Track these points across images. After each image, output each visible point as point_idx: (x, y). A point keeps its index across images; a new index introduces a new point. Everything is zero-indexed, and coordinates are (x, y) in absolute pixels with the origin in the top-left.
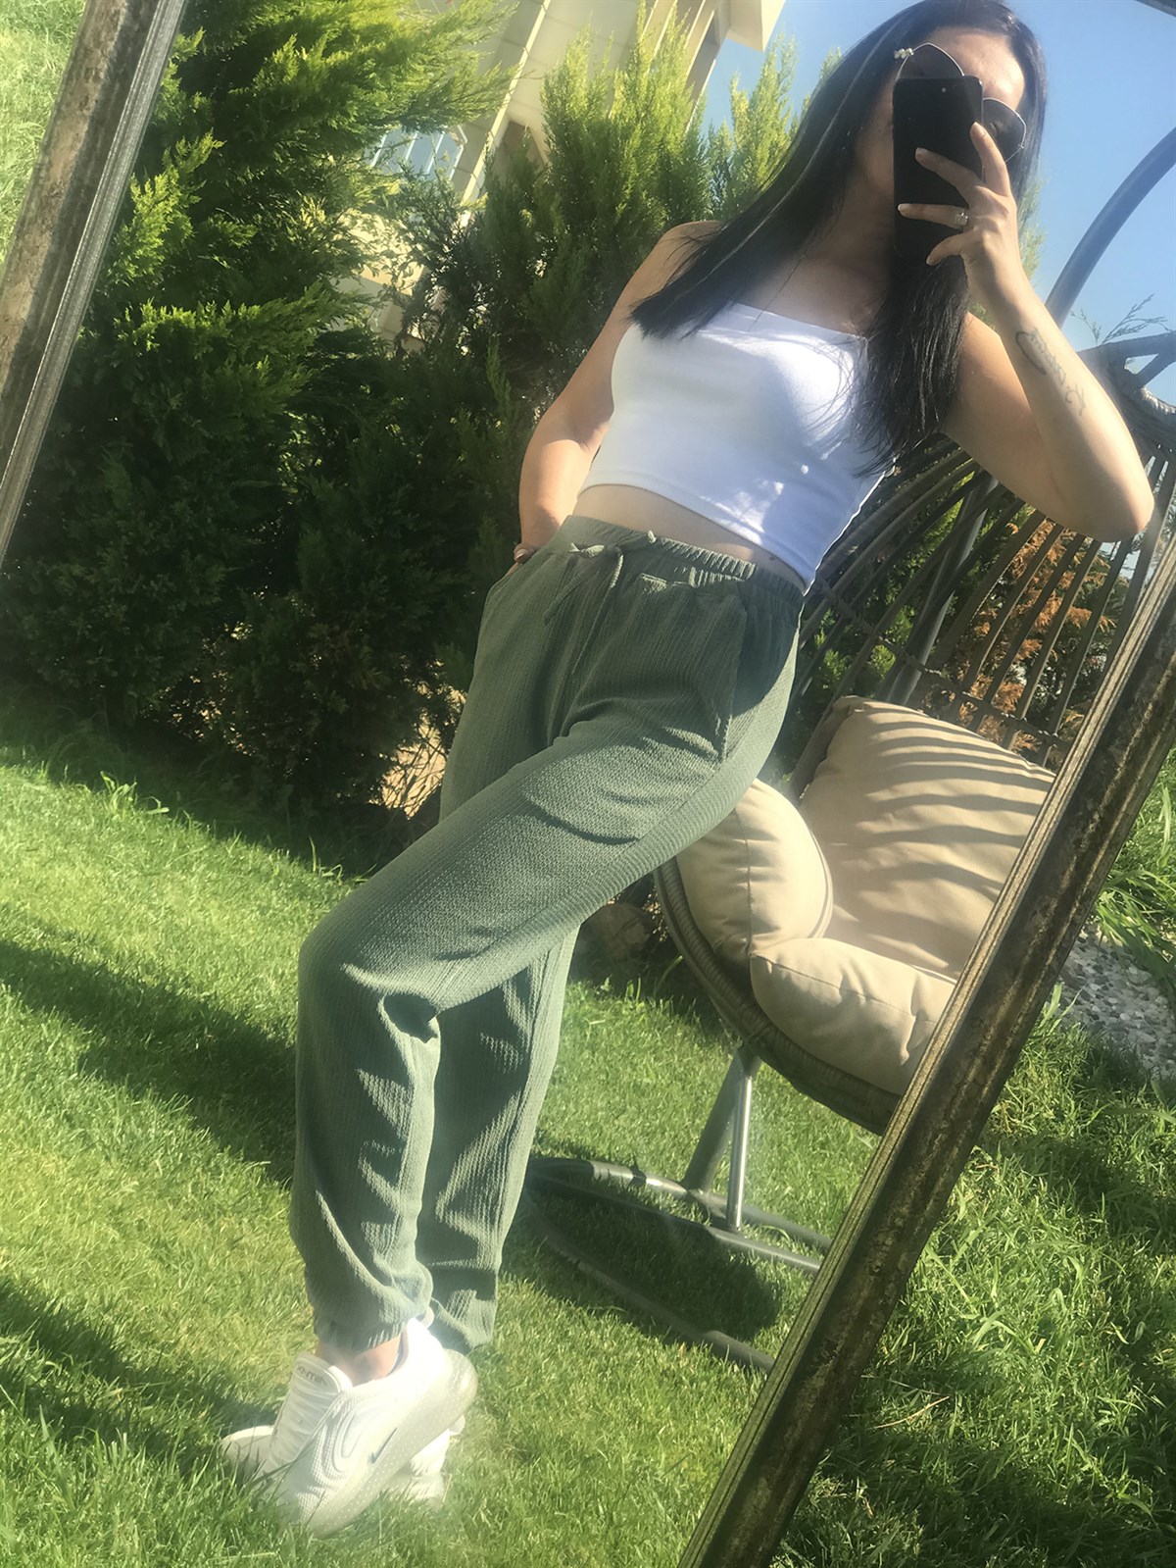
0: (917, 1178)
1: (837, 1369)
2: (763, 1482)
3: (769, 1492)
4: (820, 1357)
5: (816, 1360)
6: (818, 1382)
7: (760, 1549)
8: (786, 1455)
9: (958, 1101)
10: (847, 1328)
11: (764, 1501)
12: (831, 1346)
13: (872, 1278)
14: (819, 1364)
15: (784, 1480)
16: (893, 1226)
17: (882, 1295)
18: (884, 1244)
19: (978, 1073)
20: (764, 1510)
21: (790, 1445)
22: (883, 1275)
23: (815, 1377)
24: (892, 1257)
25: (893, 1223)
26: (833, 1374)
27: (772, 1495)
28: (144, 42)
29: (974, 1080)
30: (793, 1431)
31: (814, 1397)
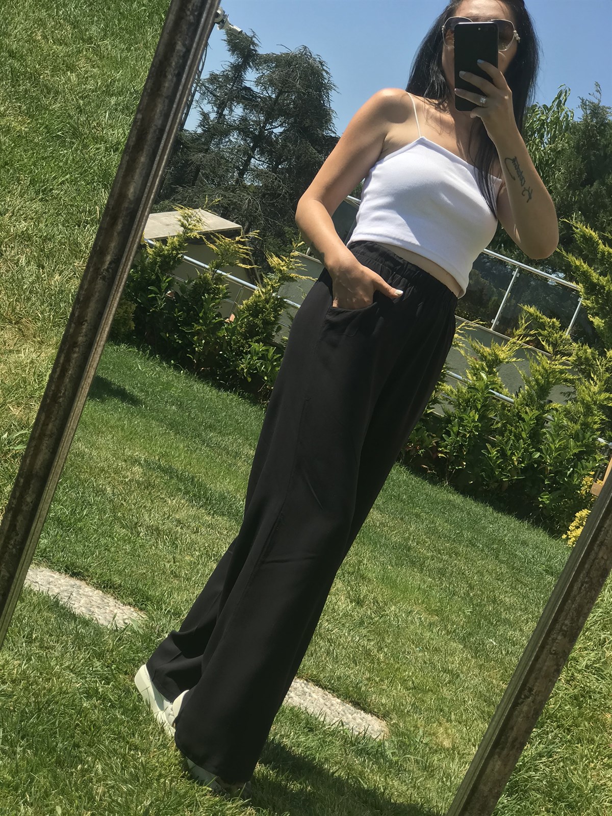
0: (573, 606)
2: (496, 756)
4: (525, 695)
5: (523, 697)
6: (524, 708)
8: (508, 744)
11: (497, 767)
14: (524, 699)
16: (561, 630)
18: (556, 639)
21: (510, 740)
23: (523, 705)
25: (561, 628)
26: (532, 703)
28: (189, 57)
30: (512, 732)
31: (522, 715)
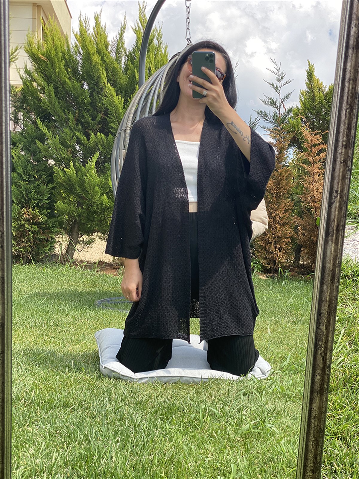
1: (341, 197)
3: (333, 245)
4: (334, 196)
6: (336, 204)
7: (337, 262)
8: (335, 232)
9: (349, 97)
10: (340, 184)
11: (333, 249)
12: (337, 192)
13: (342, 164)
15: (337, 239)
17: (347, 166)
19: (352, 85)
20: (334, 251)
21: (335, 228)
22: (345, 162)
23: (335, 203)
24: (346, 153)
25: (342, 144)
27: (335, 246)
29: (352, 88)
30: (334, 223)
31: (337, 210)
